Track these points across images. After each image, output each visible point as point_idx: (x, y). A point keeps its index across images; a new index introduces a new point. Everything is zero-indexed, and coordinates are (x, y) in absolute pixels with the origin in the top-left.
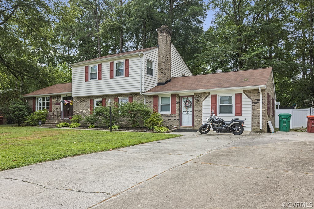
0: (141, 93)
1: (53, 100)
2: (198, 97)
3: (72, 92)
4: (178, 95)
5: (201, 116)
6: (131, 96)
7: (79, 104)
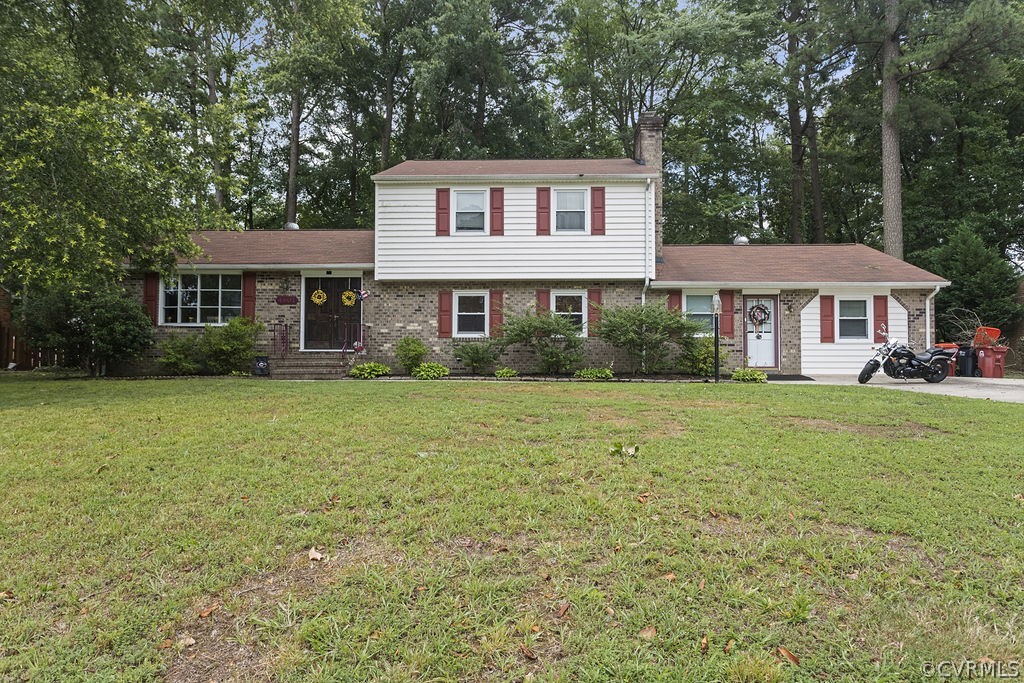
0: (647, 282)
1: (259, 286)
2: (793, 298)
3: (377, 264)
4: (739, 291)
5: (797, 342)
6: (597, 287)
7: (390, 302)
